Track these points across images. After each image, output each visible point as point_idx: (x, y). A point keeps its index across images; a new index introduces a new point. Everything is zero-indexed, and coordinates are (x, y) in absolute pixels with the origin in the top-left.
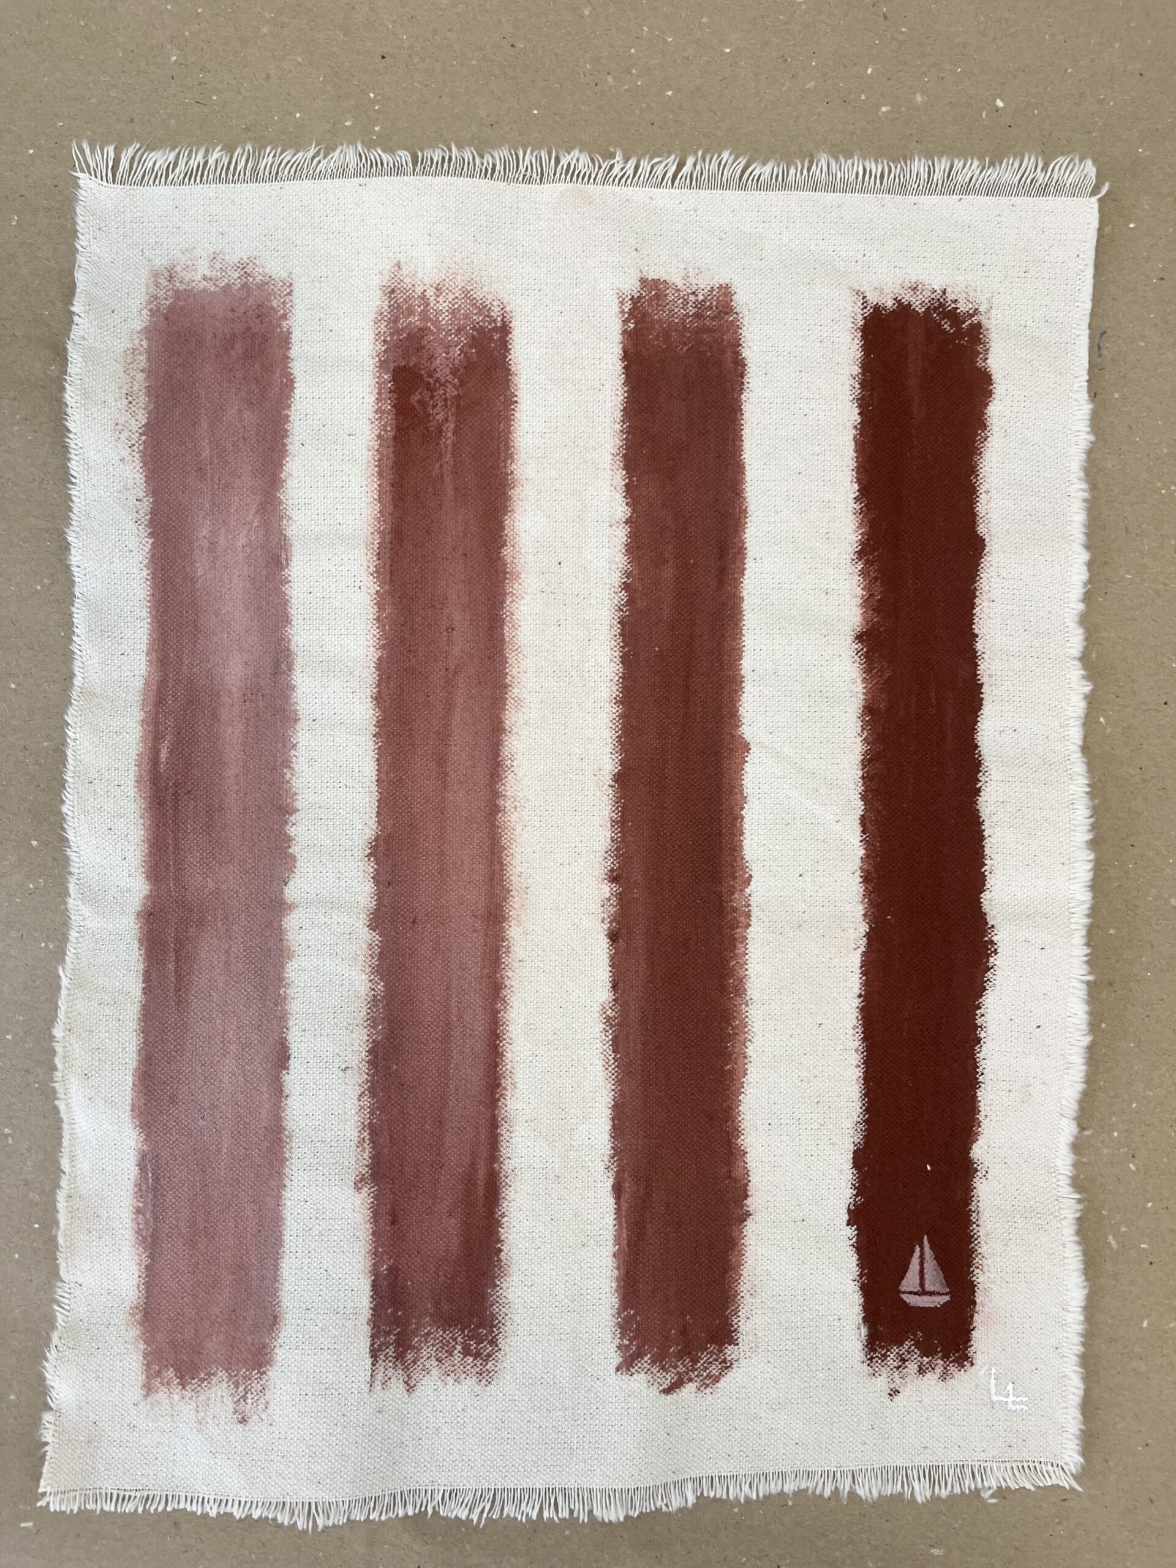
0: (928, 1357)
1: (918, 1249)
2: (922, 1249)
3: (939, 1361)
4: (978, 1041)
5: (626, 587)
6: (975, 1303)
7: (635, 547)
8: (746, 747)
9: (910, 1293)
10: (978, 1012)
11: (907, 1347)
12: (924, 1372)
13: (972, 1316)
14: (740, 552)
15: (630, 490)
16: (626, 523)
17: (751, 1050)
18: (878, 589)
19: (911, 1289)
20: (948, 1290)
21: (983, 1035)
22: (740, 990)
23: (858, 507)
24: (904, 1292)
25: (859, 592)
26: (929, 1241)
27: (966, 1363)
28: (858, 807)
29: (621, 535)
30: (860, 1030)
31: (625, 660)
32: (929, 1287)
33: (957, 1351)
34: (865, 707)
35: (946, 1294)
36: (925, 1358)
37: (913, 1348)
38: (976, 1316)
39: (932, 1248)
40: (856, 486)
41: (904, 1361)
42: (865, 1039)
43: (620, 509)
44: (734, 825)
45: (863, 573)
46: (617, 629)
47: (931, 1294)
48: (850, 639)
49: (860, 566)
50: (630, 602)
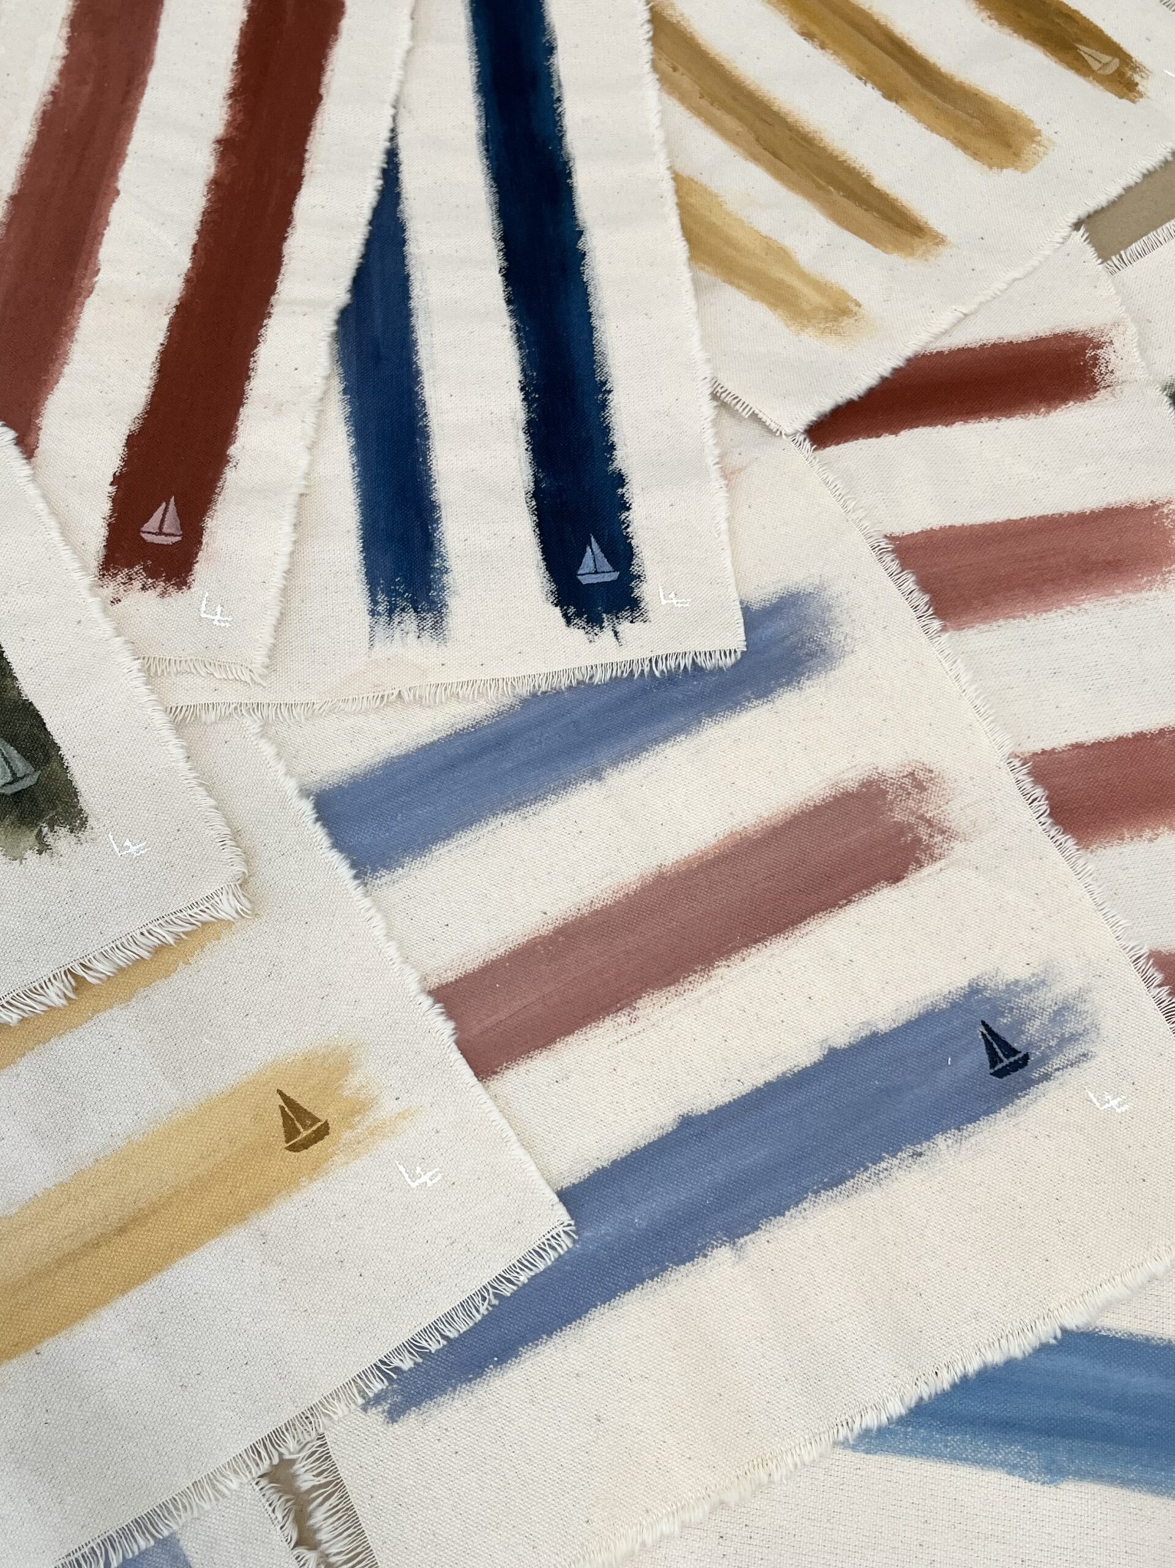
0: (152, 579)
1: (164, 505)
2: (168, 505)
3: (162, 584)
4: (249, 378)
5: (53, 93)
6: (200, 543)
7: (65, 73)
8: (118, 193)
9: (149, 533)
10: (252, 359)
11: (136, 570)
12: (147, 589)
13: (197, 553)
14: (143, 83)
15: (71, 42)
16: (64, 58)
17: (67, 370)
18: (240, 117)
19: (152, 531)
20: (181, 532)
21: (253, 374)
22: (70, 333)
23: (235, 68)
24: (144, 532)
25: (226, 117)
26: (175, 501)
27: (184, 587)
28: (193, 238)
29: (58, 65)
30: (157, 365)
31: (40, 134)
32: (165, 530)
33: (178, 577)
34: (212, 180)
35: (179, 536)
36: (150, 580)
37: (141, 571)
38: (200, 554)
39: (176, 504)
40: (236, 56)
41: (131, 579)
42: (159, 371)
43: (62, 50)
44: (95, 238)
45: (230, 106)
46: (39, 115)
47: (166, 535)
48: (211, 142)
49: (230, 102)
50: (54, 102)
